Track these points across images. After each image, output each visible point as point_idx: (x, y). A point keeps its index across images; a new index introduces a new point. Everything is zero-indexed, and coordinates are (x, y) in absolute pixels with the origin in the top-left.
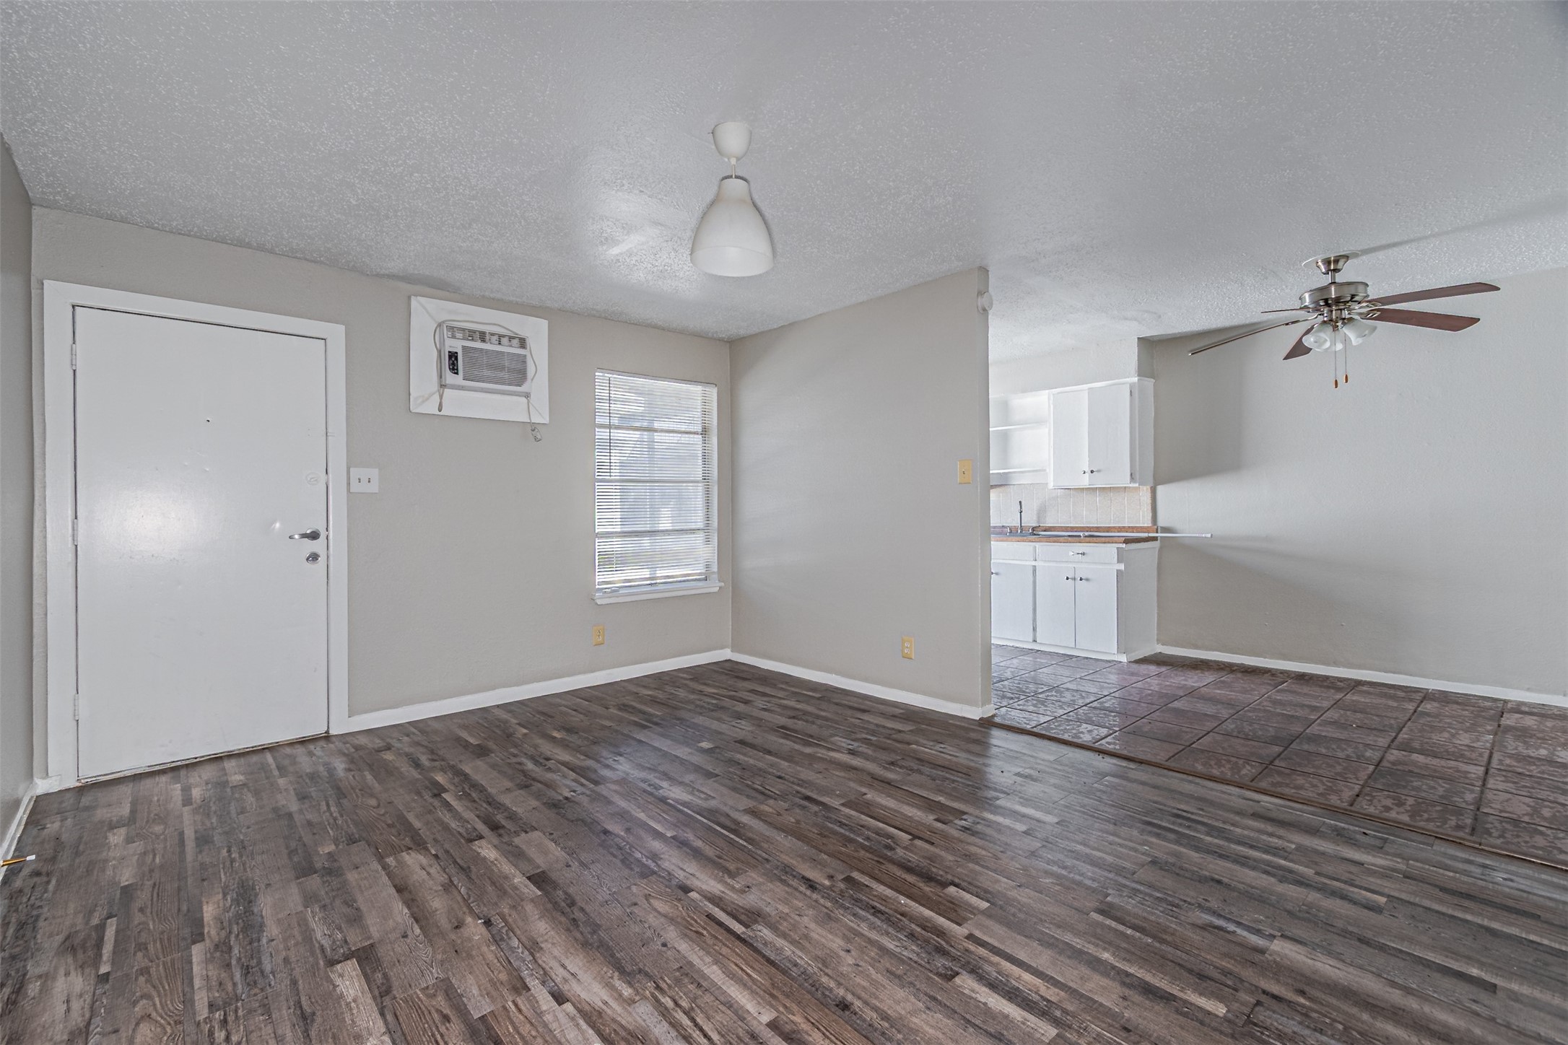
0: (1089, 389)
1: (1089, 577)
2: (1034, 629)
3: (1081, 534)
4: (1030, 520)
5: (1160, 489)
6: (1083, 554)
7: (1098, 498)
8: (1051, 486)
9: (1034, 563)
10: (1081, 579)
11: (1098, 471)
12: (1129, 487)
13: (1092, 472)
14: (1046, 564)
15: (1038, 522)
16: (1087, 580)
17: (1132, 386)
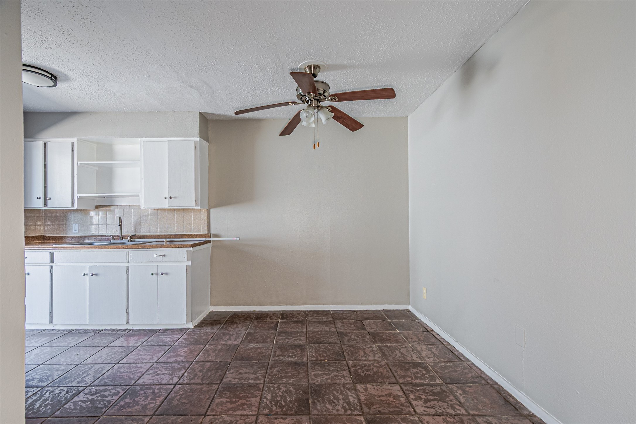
0: (168, 141)
1: (168, 271)
2: (128, 314)
3: (164, 240)
4: (128, 230)
5: (212, 211)
6: (164, 256)
7: (176, 215)
8: (142, 207)
9: (127, 264)
10: (162, 274)
11: (175, 198)
12: (194, 209)
13: (171, 198)
14: (137, 264)
15: (135, 231)
16: (167, 274)
17: (196, 143)
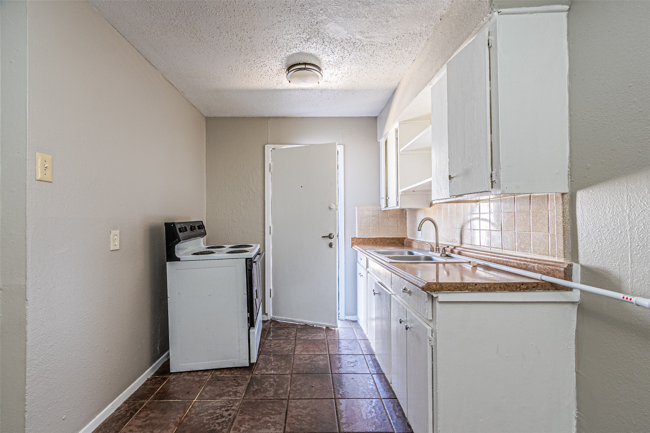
13: (450, 178)
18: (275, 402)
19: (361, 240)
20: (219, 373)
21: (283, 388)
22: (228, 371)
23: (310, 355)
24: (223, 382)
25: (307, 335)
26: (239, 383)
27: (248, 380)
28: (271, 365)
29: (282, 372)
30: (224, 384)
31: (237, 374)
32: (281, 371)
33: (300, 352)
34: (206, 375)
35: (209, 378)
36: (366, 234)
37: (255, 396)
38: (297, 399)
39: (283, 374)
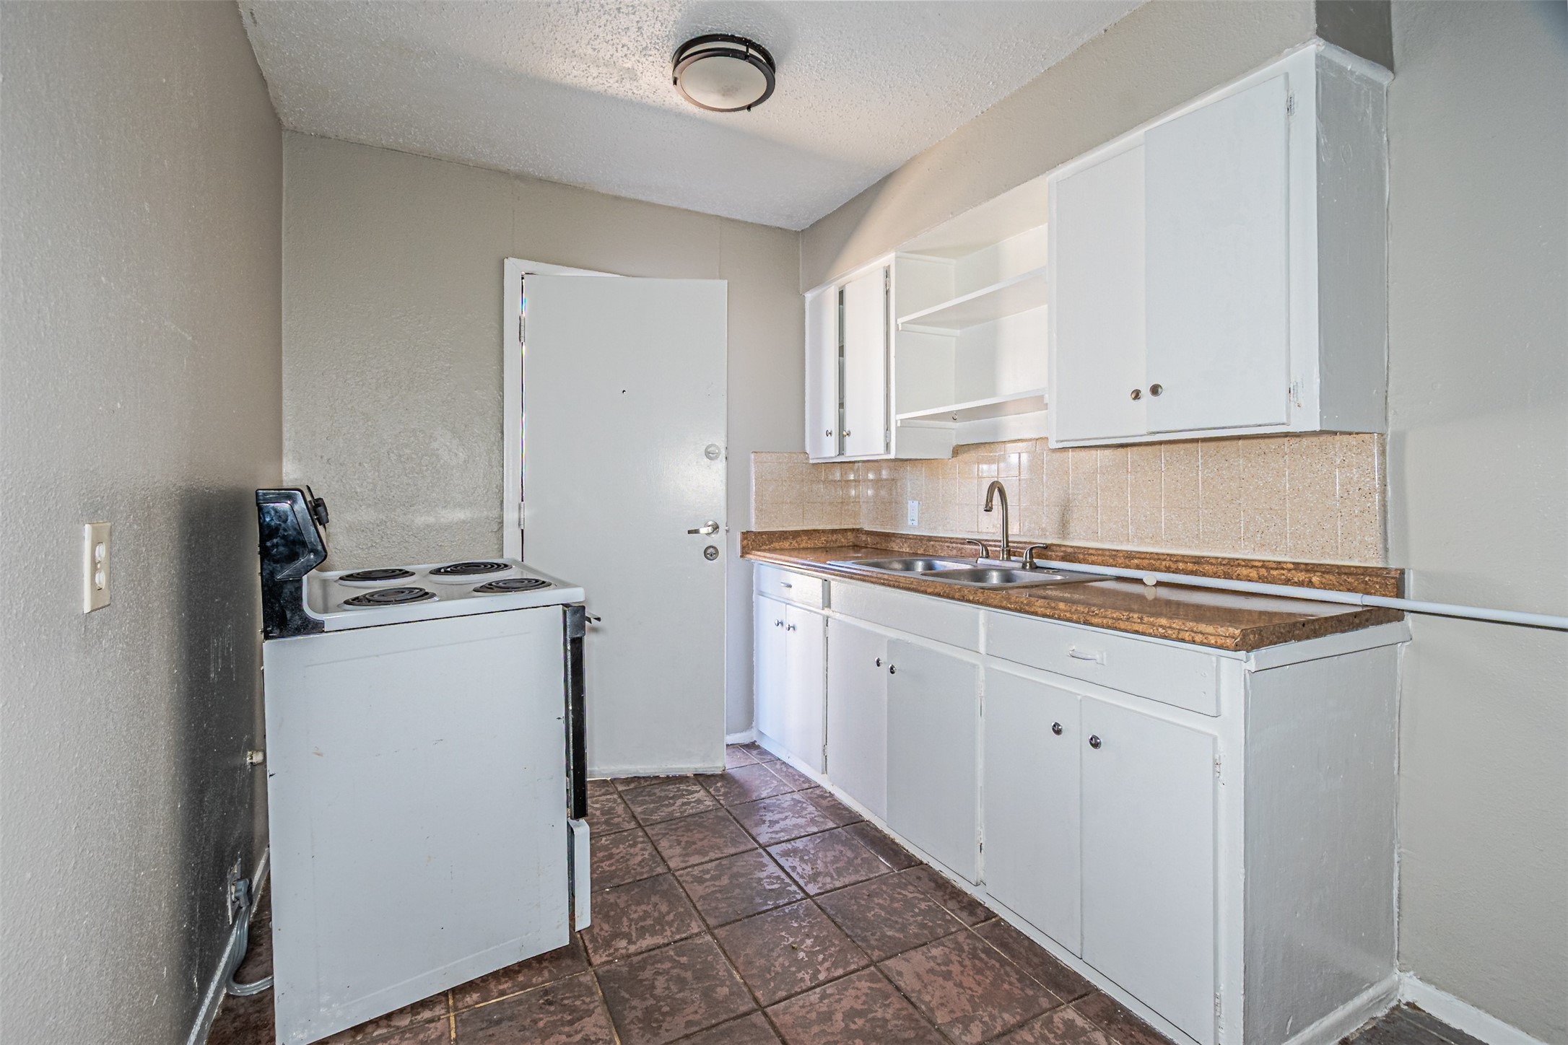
18: (731, 1030)
19: (764, 536)
20: (475, 996)
21: (719, 979)
22: (503, 980)
23: (718, 862)
24: (513, 1023)
25: (663, 806)
26: (573, 1010)
27: (594, 990)
28: (631, 920)
29: (678, 931)
30: (523, 1028)
31: (542, 980)
32: (674, 929)
33: (681, 859)
34: (431, 1021)
35: (453, 1025)
36: (774, 521)
37: (659, 1033)
38: (785, 1000)
39: (686, 938)
